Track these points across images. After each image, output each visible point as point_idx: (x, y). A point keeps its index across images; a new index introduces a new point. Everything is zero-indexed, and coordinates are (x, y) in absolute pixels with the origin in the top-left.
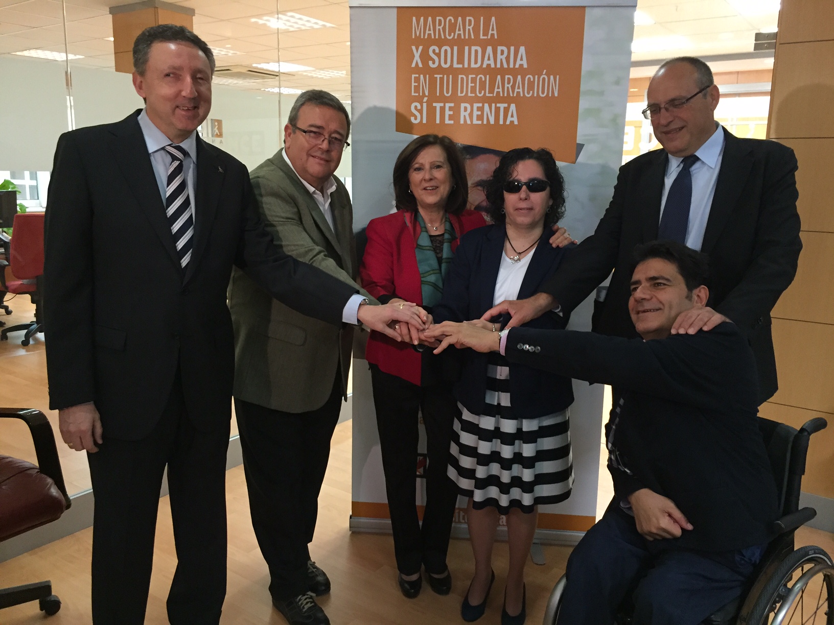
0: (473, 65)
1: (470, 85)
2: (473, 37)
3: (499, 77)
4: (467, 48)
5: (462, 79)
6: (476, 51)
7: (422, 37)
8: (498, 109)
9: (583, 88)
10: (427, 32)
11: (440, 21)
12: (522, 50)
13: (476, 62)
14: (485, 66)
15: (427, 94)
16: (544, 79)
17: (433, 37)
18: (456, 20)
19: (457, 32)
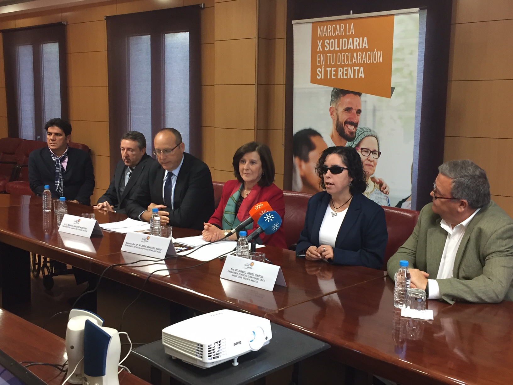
0: (344, 48)
1: (342, 58)
2: (344, 34)
3: (355, 53)
4: (341, 40)
5: (339, 55)
6: (345, 41)
7: (322, 36)
8: (355, 70)
9: (394, 57)
10: (324, 33)
11: (330, 27)
12: (365, 38)
13: (345, 47)
14: (349, 48)
15: (324, 64)
16: (375, 53)
17: (326, 36)
18: (336, 26)
19: (337, 32)
